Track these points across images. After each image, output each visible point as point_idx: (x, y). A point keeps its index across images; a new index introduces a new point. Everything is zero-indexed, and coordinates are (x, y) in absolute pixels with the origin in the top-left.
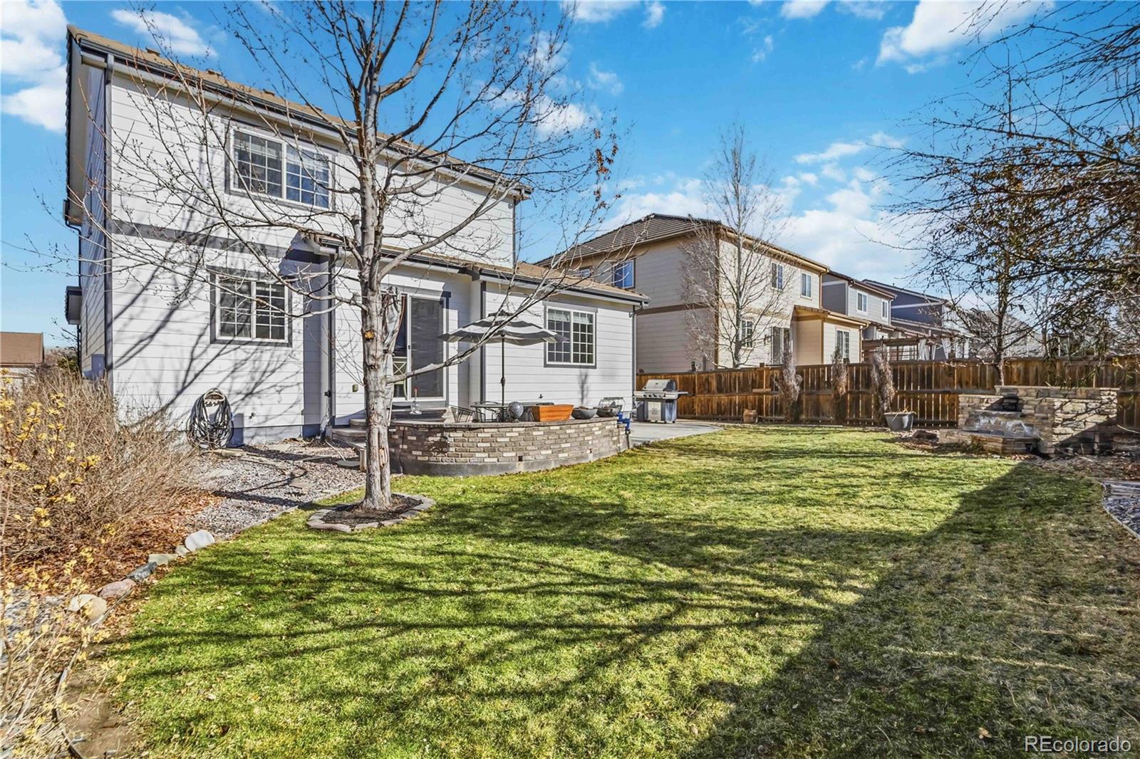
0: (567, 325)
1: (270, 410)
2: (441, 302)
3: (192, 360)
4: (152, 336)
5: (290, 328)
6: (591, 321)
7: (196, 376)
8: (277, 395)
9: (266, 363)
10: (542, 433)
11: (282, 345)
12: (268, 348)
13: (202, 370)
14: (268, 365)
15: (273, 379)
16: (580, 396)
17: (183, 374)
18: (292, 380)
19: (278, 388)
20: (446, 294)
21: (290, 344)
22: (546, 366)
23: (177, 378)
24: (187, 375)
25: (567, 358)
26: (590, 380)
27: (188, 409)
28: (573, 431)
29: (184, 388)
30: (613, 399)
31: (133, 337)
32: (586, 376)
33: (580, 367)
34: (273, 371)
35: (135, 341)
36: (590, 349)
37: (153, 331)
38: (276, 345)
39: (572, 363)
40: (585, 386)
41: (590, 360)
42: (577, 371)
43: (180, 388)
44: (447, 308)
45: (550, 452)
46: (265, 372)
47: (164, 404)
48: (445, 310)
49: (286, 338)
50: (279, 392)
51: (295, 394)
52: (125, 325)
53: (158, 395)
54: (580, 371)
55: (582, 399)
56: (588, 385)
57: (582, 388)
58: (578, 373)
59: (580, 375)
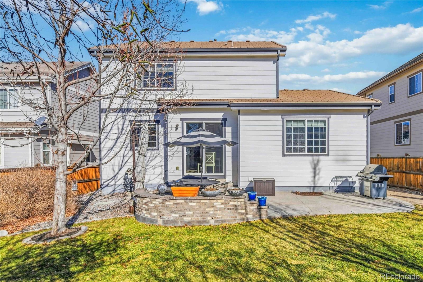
0: (302, 129)
1: (150, 177)
2: (222, 124)
3: (124, 157)
4: (112, 149)
5: (158, 143)
6: (325, 124)
7: (125, 163)
8: (153, 171)
9: (149, 157)
10: (172, 203)
11: (155, 150)
12: (150, 151)
13: (127, 161)
14: (150, 158)
15: (152, 164)
17: (121, 162)
18: (158, 164)
19: (153, 168)
20: (225, 119)
21: (158, 149)
22: (284, 155)
23: (119, 164)
24: (122, 163)
25: (302, 150)
26: (321, 164)
27: (122, 176)
28: (195, 204)
29: (121, 168)
30: (347, 177)
31: (106, 149)
32: (318, 161)
33: (312, 155)
34: (151, 161)
35: (107, 151)
36: (323, 143)
37: (112, 147)
38: (152, 150)
39: (306, 153)
40: (317, 168)
41: (323, 150)
42: (310, 158)
43: (120, 168)
44: (225, 126)
45: (177, 215)
46: (148, 161)
47: (115, 174)
48: (224, 128)
49: (157, 146)
50: (154, 169)
51: (160, 170)
52: (104, 145)
53: (114, 170)
54: (313, 159)
55: (314, 177)
56: (320, 167)
57: (315, 169)
58: (311, 160)
59: (313, 161)
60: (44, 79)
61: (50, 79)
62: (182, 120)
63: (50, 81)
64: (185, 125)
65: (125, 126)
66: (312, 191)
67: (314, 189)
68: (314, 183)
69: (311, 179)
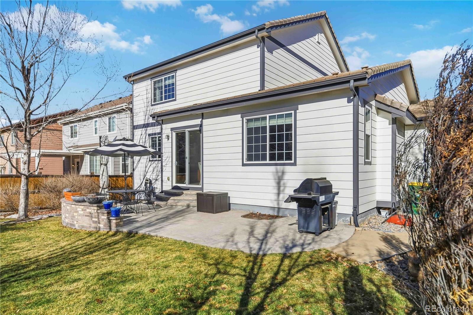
0: (264, 129)
2: (200, 130)
6: (291, 120)
7: (146, 173)
13: (148, 171)
16: (276, 191)
17: (144, 172)
22: (243, 165)
25: (264, 157)
26: (286, 177)
32: (283, 173)
33: (276, 165)
36: (289, 147)
39: (268, 162)
40: (282, 182)
41: (289, 157)
42: (273, 168)
47: (141, 183)
53: (140, 179)
54: (277, 169)
55: (279, 194)
56: (285, 181)
57: (279, 183)
58: (274, 170)
59: (277, 172)
60: (124, 106)
61: (127, 105)
62: (172, 129)
63: (127, 106)
64: (174, 134)
65: (146, 140)
66: (276, 214)
67: (278, 212)
68: (278, 204)
69: (274, 197)
